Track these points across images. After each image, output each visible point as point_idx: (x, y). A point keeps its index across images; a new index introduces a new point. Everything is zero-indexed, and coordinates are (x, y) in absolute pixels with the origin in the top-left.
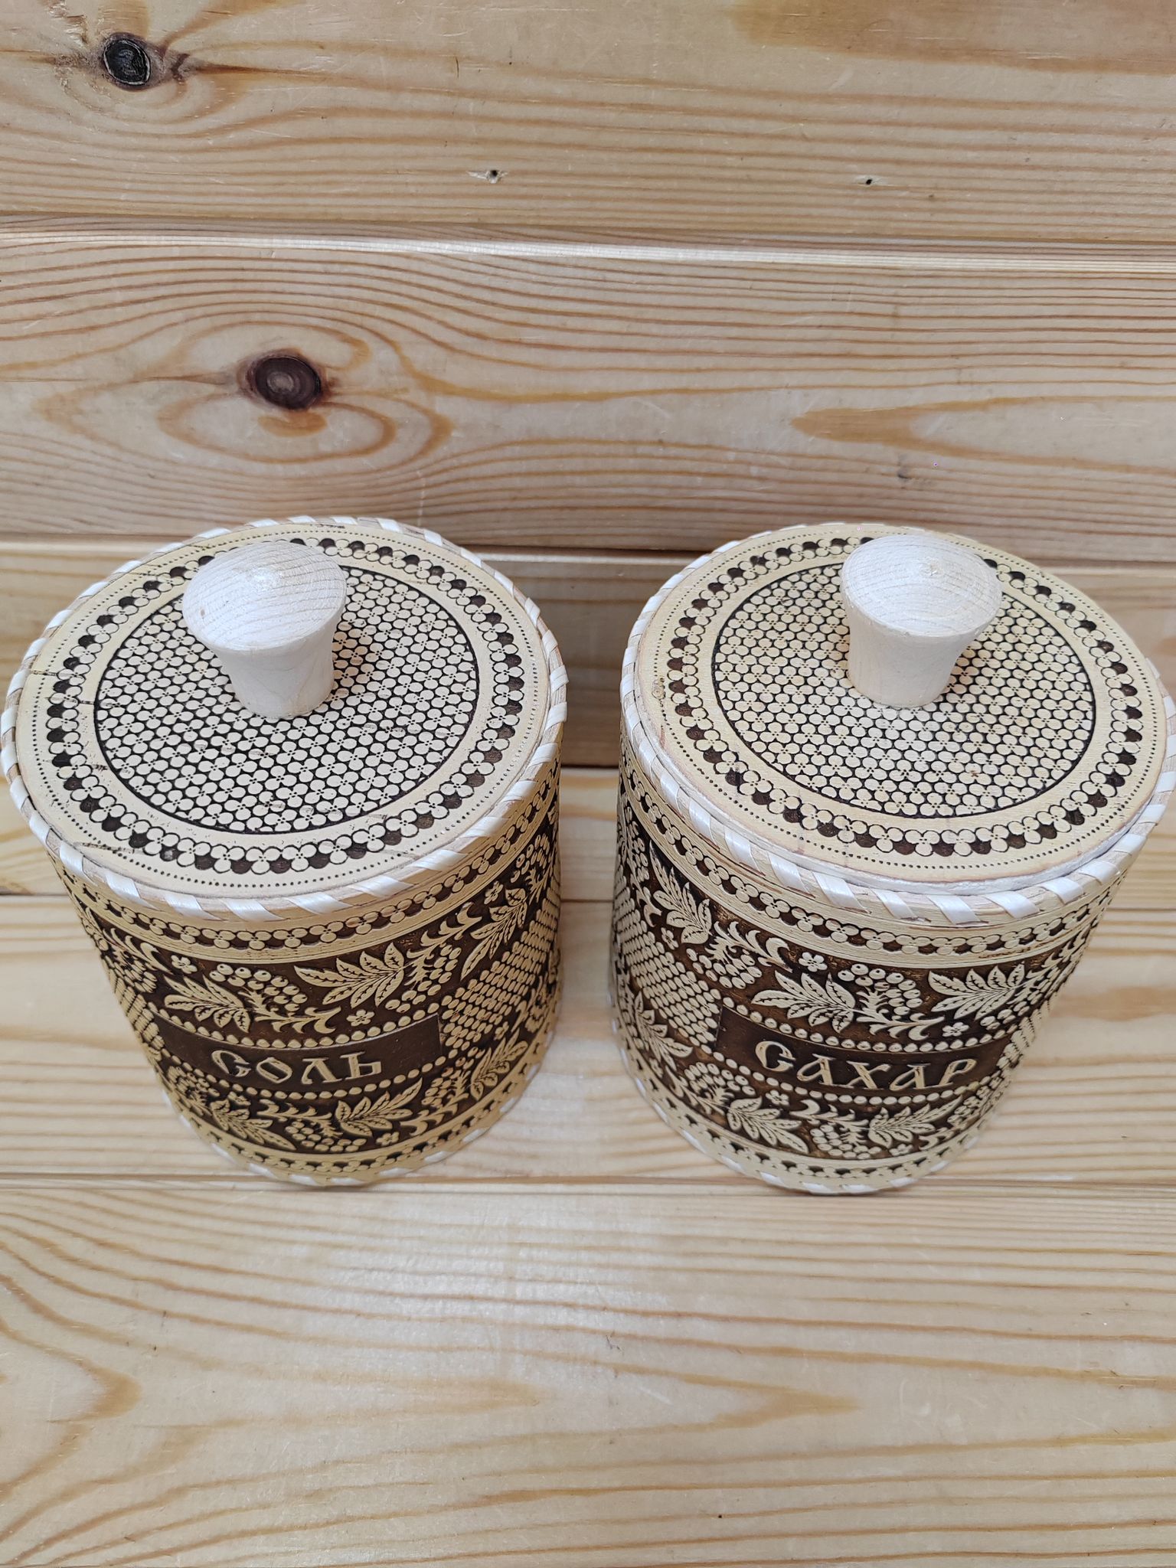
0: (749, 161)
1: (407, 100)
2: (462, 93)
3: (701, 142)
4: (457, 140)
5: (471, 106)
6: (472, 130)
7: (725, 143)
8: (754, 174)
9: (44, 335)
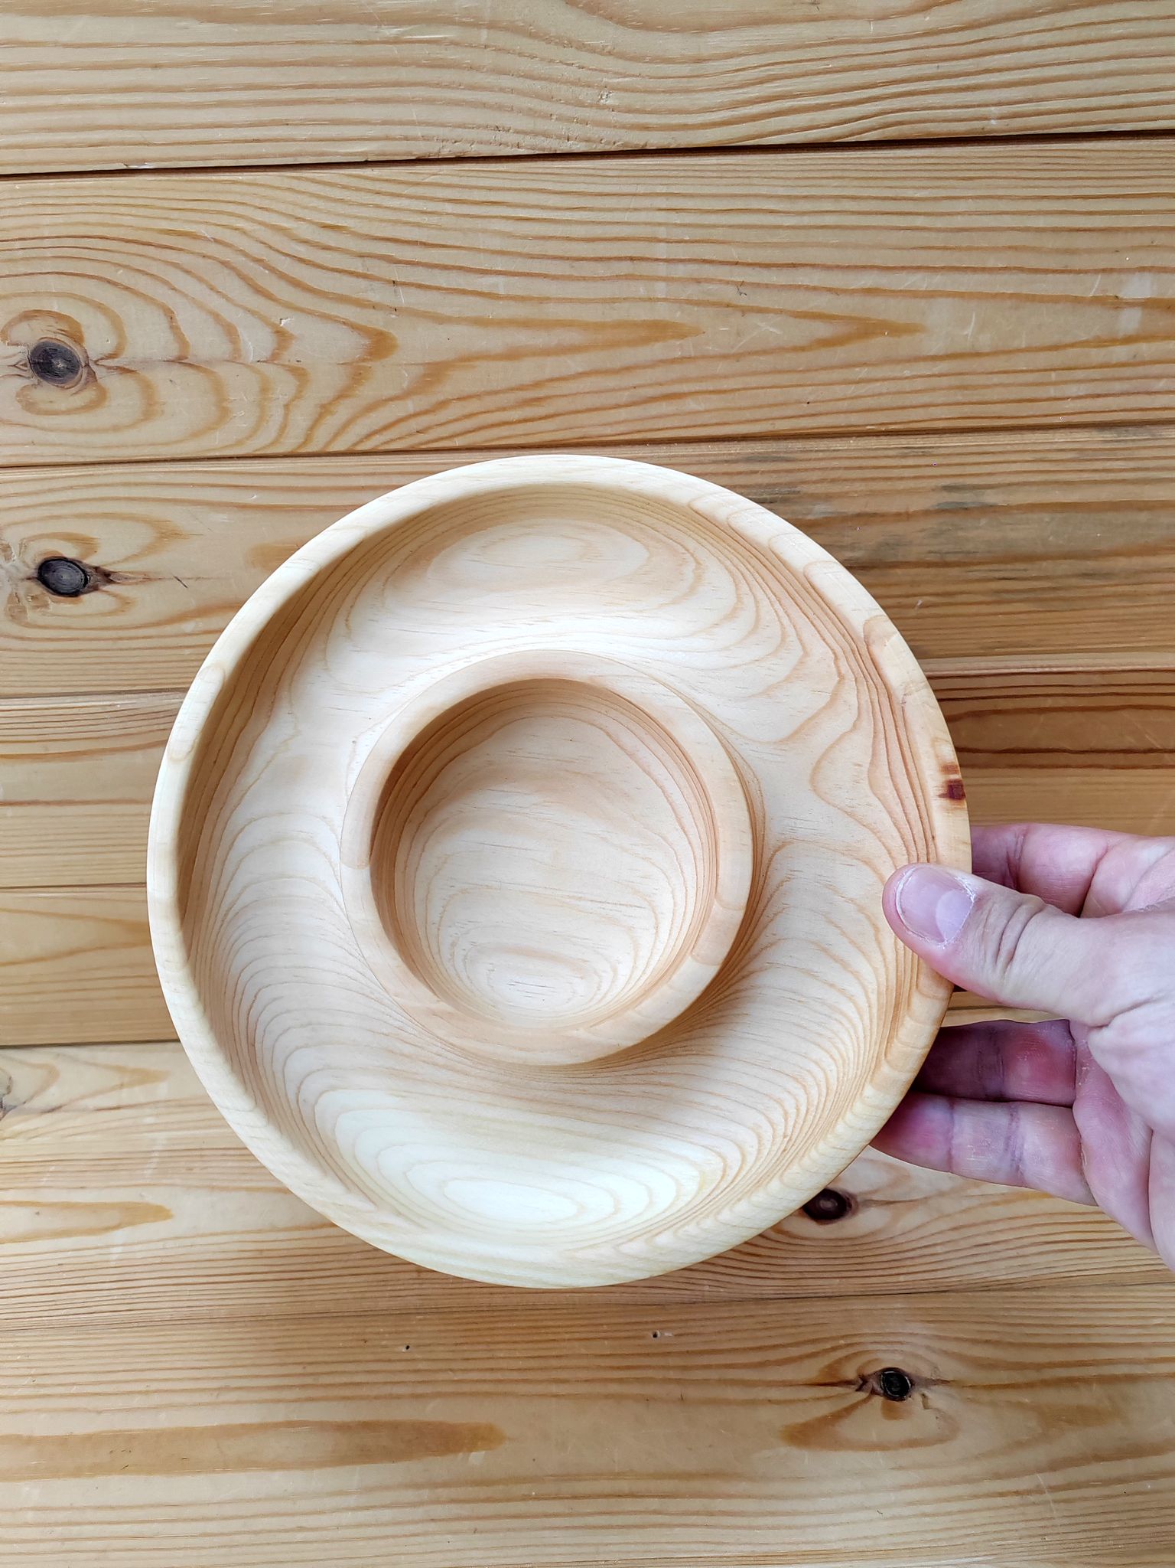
0: (489, 1355)
1: (714, 1375)
2: (678, 1381)
3: (520, 1364)
4: (680, 1354)
5: (672, 1374)
6: (672, 1361)
7: (503, 1364)
8: (484, 1347)
9: (988, 1222)
